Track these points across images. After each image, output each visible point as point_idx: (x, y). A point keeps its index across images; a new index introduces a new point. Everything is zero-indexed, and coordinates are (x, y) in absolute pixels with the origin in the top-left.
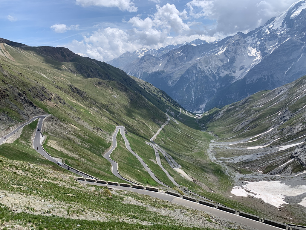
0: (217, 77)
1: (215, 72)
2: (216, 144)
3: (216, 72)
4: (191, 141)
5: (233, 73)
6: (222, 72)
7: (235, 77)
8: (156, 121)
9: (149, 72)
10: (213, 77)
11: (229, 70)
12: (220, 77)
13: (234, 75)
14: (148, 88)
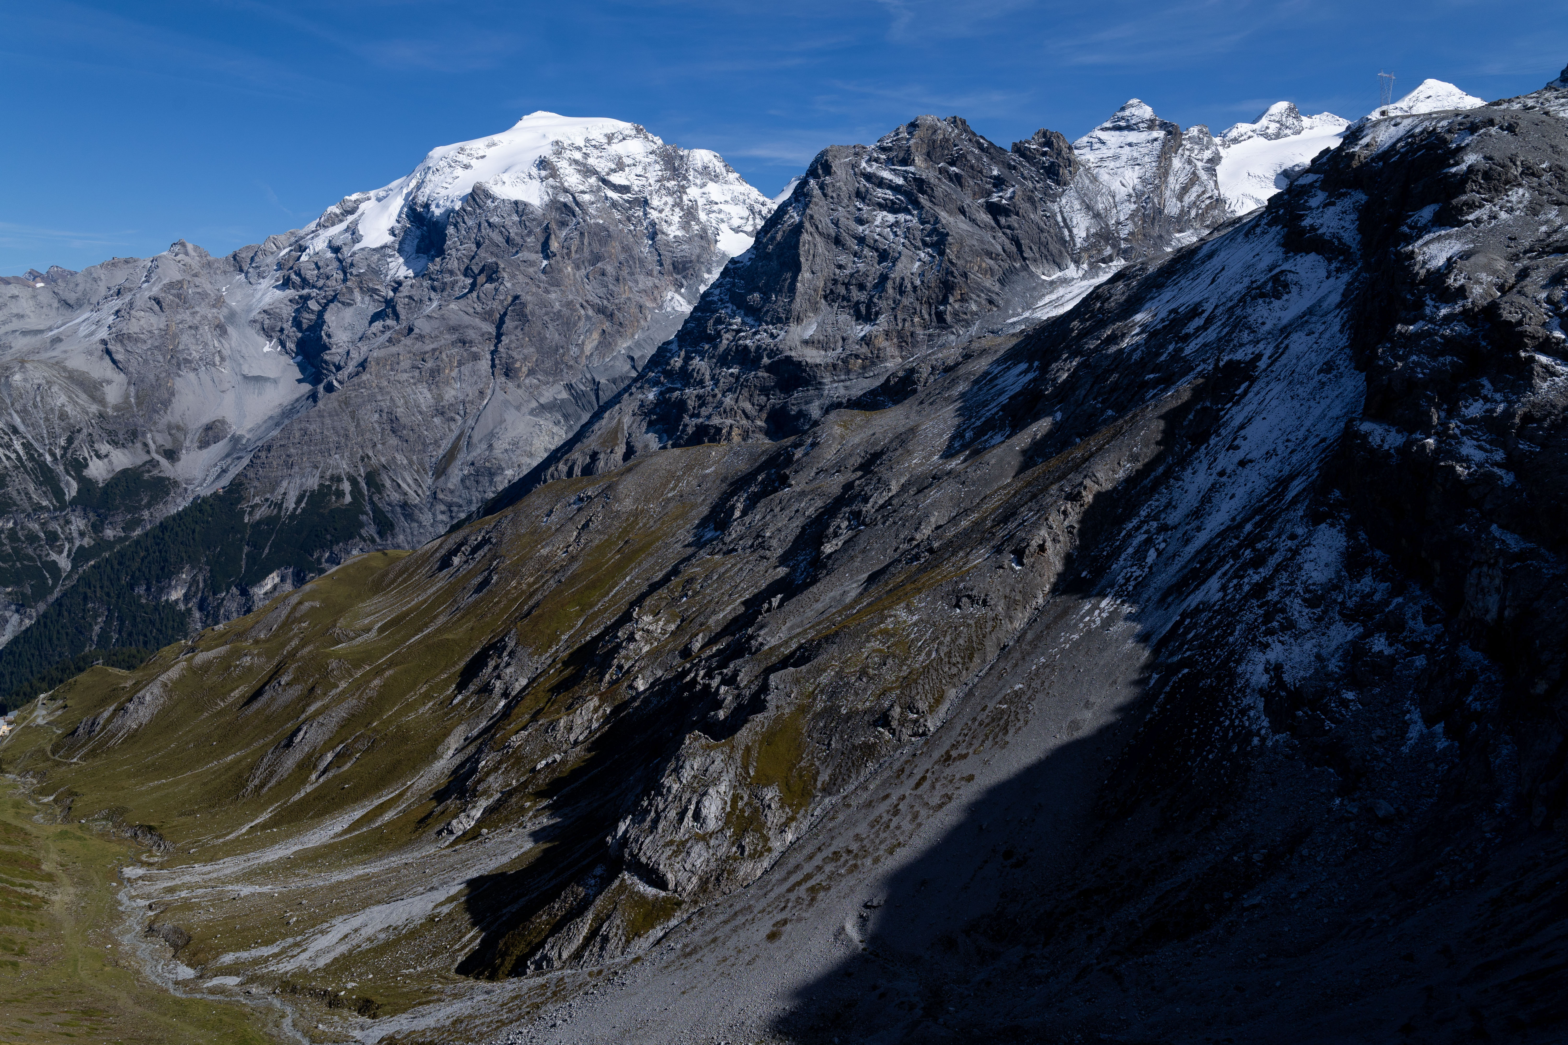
0: (68, 484)
1: (53, 455)
2: (160, 886)
3: (58, 452)
5: (163, 461)
6: (99, 457)
7: (177, 484)
10: (39, 484)
11: (139, 445)
13: (167, 468)
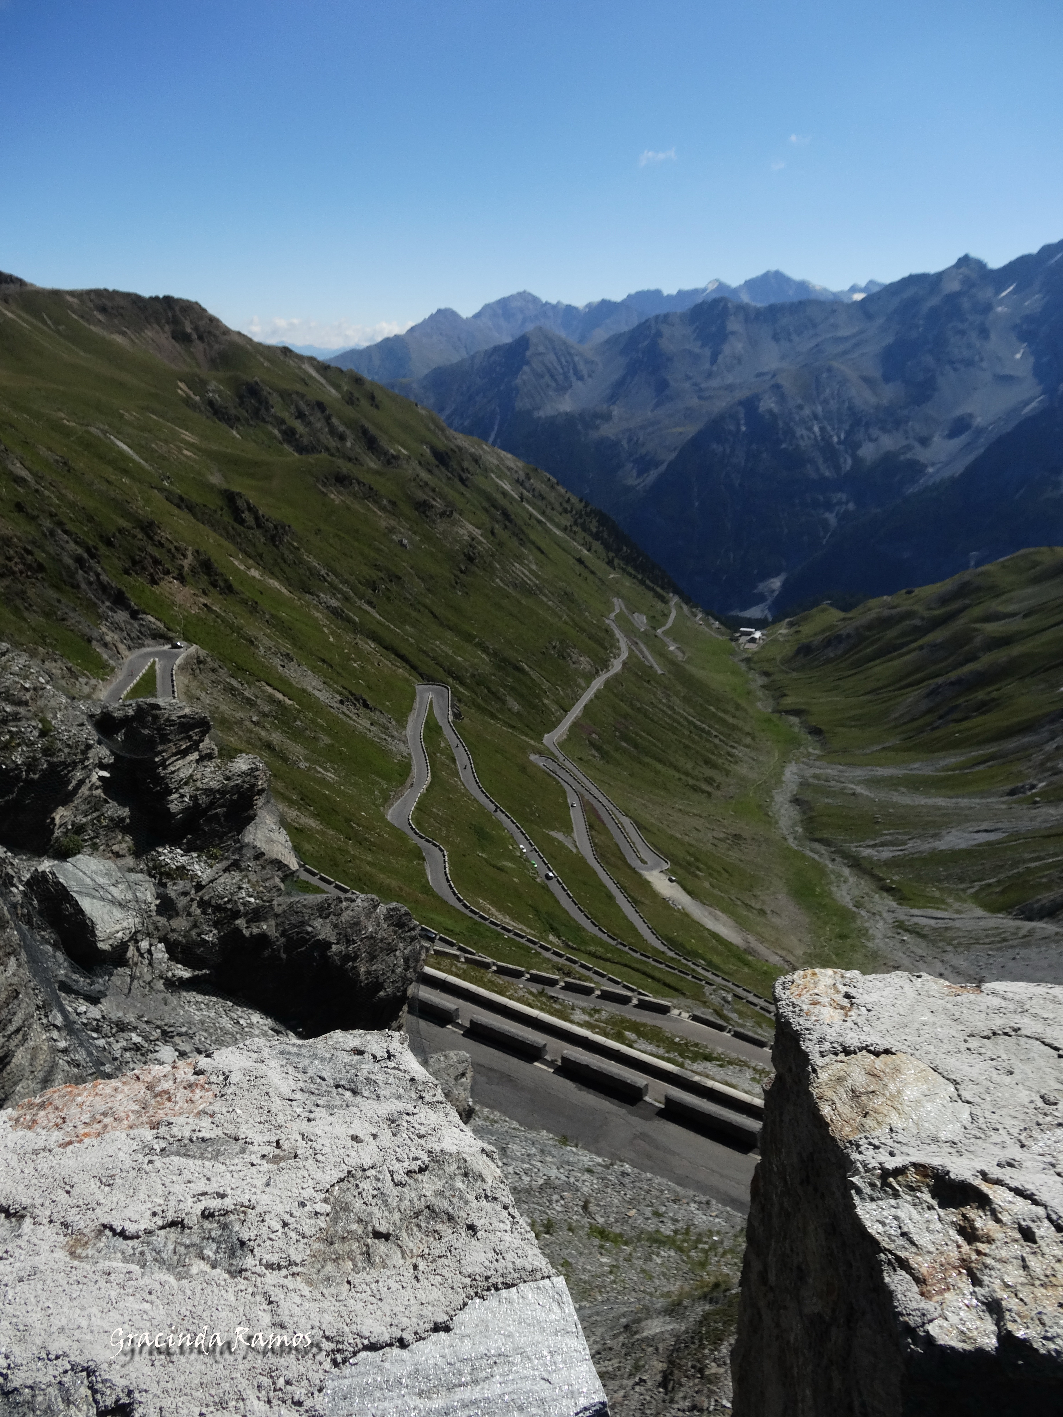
0: (845, 460)
1: (839, 437)
2: (812, 771)
3: (843, 435)
4: (713, 753)
5: (918, 448)
6: (869, 436)
7: (925, 466)
8: (570, 656)
9: (542, 414)
10: (825, 460)
11: (901, 432)
12: (856, 460)
13: (922, 455)
14: (537, 494)
